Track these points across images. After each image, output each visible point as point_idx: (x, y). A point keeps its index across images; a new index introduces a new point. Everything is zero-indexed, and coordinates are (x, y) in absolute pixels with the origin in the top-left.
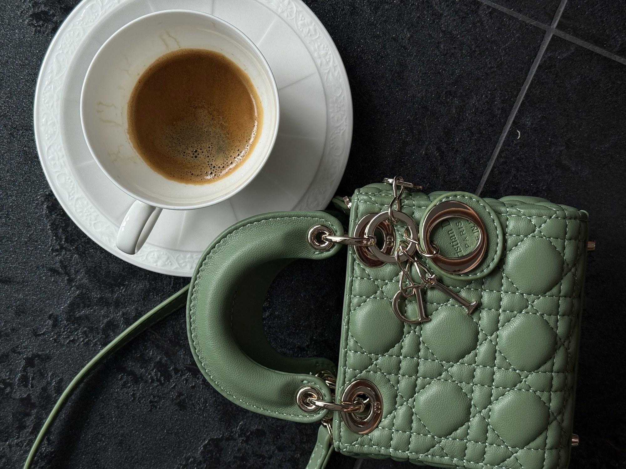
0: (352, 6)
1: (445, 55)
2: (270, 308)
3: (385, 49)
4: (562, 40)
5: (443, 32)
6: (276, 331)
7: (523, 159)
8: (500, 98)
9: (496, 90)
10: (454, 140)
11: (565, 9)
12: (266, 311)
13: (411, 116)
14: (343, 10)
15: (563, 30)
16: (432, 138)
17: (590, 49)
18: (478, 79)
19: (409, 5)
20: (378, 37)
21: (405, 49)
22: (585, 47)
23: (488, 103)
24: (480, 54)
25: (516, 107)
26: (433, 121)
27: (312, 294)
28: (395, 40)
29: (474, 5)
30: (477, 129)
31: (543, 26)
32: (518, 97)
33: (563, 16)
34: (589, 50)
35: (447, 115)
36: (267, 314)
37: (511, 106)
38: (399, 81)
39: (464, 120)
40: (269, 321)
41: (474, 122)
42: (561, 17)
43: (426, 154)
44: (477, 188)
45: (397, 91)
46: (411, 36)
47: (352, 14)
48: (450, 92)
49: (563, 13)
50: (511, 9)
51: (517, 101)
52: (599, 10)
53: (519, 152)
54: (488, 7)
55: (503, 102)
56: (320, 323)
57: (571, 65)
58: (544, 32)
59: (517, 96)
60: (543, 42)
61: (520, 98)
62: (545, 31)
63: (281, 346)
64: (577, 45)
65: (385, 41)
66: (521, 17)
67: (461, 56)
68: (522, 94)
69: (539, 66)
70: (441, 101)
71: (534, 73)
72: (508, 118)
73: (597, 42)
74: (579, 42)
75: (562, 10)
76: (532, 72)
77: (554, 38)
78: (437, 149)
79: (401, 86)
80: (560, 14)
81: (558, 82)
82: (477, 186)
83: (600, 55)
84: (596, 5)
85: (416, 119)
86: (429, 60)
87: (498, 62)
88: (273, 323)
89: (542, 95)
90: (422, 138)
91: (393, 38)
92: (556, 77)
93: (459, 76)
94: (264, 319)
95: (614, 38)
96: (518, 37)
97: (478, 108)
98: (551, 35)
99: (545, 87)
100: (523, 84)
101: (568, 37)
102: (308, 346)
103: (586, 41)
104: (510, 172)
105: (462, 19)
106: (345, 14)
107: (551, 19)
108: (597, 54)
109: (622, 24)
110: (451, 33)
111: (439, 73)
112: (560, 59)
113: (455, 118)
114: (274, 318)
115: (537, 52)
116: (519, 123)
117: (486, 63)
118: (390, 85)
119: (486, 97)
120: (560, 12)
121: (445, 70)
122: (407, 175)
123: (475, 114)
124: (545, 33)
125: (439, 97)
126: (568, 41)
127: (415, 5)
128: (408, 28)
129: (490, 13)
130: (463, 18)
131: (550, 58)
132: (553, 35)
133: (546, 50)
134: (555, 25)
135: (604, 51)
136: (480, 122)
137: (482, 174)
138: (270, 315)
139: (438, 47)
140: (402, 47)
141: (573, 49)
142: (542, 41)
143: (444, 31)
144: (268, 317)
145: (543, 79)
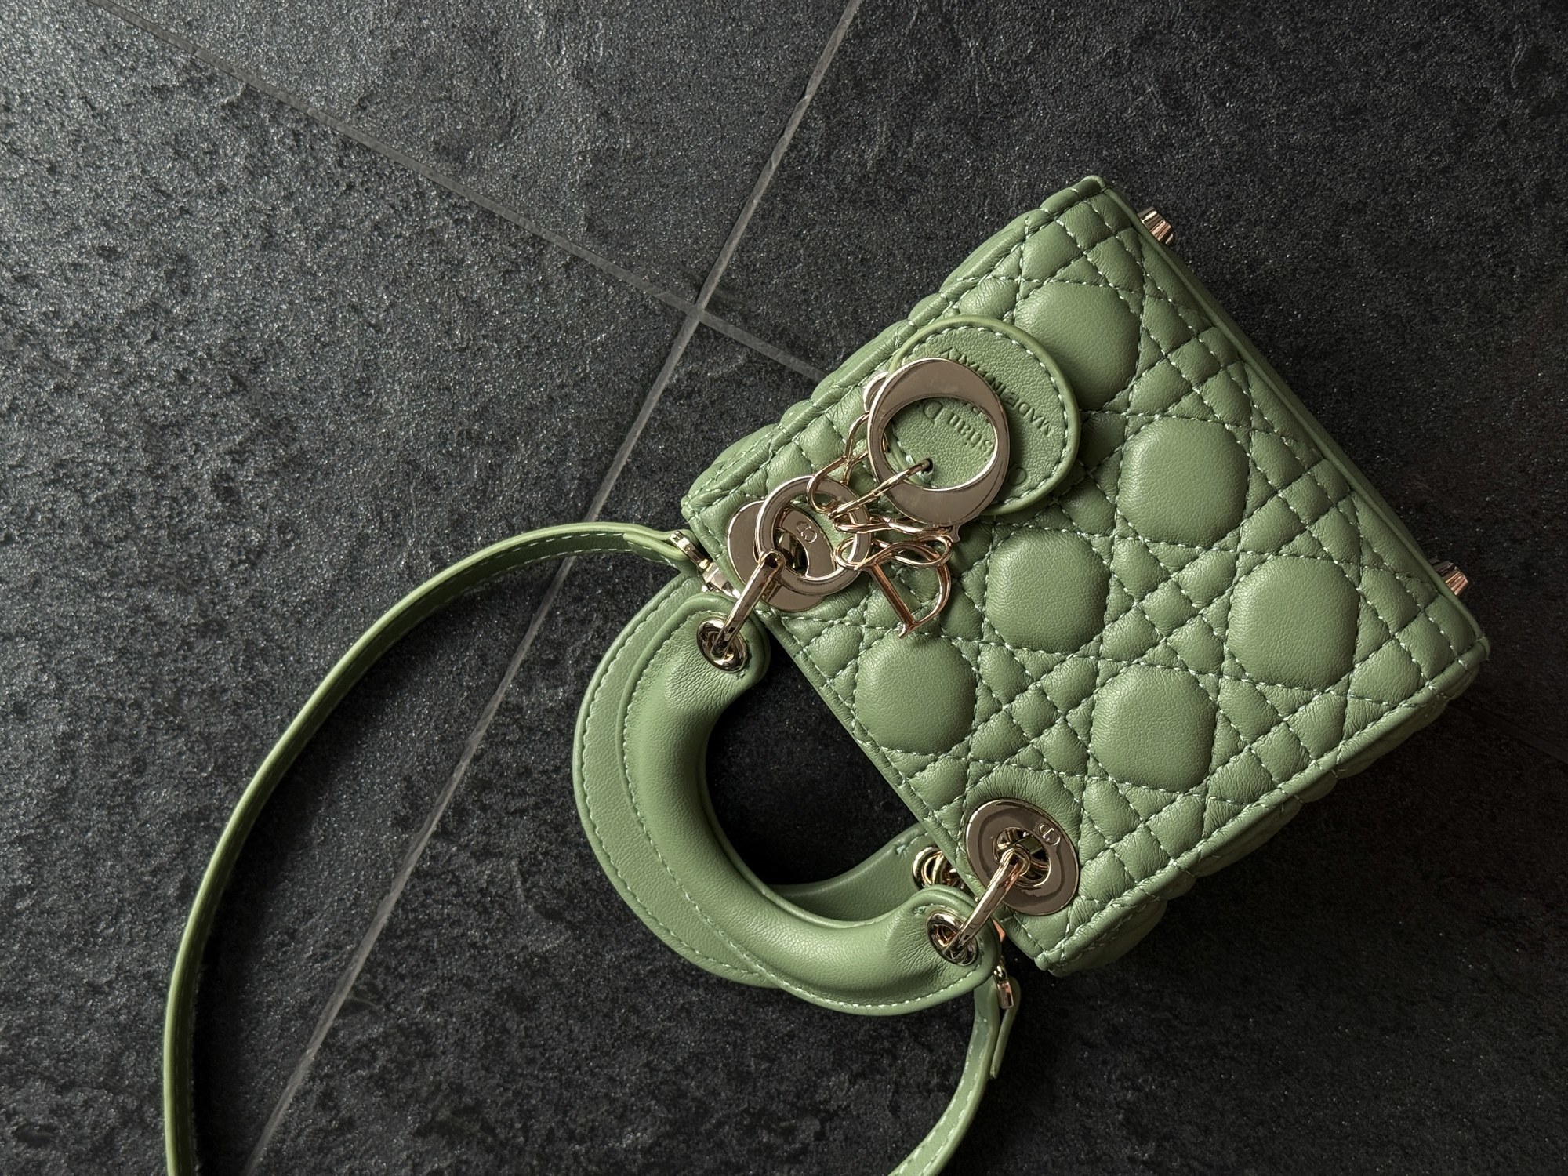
0: (267, 231)
1: (463, 350)
2: (33, 889)
3: (332, 328)
4: (718, 336)
5: (462, 299)
6: (42, 943)
7: (619, 593)
8: (578, 454)
9: (568, 434)
10: (471, 540)
11: (728, 270)
12: (23, 895)
13: (381, 480)
14: (246, 237)
15: (722, 316)
16: (424, 531)
17: (780, 361)
18: (531, 408)
19: (389, 235)
20: (321, 299)
21: (377, 332)
22: (768, 355)
23: (551, 463)
24: (539, 353)
25: (612, 477)
26: (427, 494)
27: (129, 865)
28: (356, 309)
29: (533, 246)
30: (524, 519)
31: (679, 304)
32: (617, 456)
33: (722, 285)
34: (776, 363)
35: (459, 483)
36: (28, 902)
37: (602, 475)
38: (360, 400)
39: (496, 496)
40: (29, 919)
41: (517, 502)
42: (717, 286)
43: (408, 566)
44: (515, 651)
45: (353, 423)
46: (392, 305)
47: (264, 247)
48: (469, 432)
49: (722, 278)
50: (611, 260)
51: (615, 463)
52: (802, 277)
53: (611, 577)
54: (563, 253)
55: (584, 463)
56: (141, 931)
57: (735, 393)
58: (682, 316)
59: (616, 452)
60: (679, 336)
61: (622, 457)
62: (684, 315)
63: (51, 978)
64: (751, 350)
65: (334, 311)
66: (632, 280)
67: (498, 355)
68: (627, 448)
69: (666, 390)
70: (448, 452)
71: (654, 405)
72: (595, 499)
73: (792, 347)
74: (758, 345)
75: (721, 270)
76: (651, 401)
77: (702, 331)
78: (432, 558)
79: (363, 412)
80: (717, 279)
81: (706, 428)
82: (516, 647)
83: (800, 375)
84: (795, 265)
85: (392, 486)
86: (427, 360)
87: (578, 375)
88: (38, 925)
89: (668, 454)
90: (401, 529)
91: (353, 306)
92: (701, 416)
93: (492, 398)
94: (20, 913)
95: (831, 339)
96: (625, 325)
97: (528, 473)
98: (696, 324)
99: (676, 438)
100: (630, 427)
101: (732, 332)
102: (109, 983)
103: (769, 342)
104: (590, 621)
105: (503, 276)
106: (251, 246)
107: (699, 288)
108: (792, 373)
109: (851, 309)
110: (479, 303)
111: (448, 389)
112: (711, 378)
113: (477, 490)
114: (42, 913)
115: (665, 358)
116: (615, 512)
117: (551, 375)
118: (339, 408)
119: (548, 448)
120: (716, 274)
121: (461, 384)
122: (362, 610)
123: (522, 486)
124: (683, 319)
125: (444, 443)
126: (730, 339)
127: (405, 238)
128: (386, 287)
129: (567, 266)
130: (507, 272)
131: (691, 375)
132: (700, 324)
133: (682, 356)
134: (705, 304)
135: (808, 367)
136: (531, 505)
137: (529, 622)
138: (33, 905)
139: (449, 333)
140: (370, 325)
141: (741, 359)
142: (675, 336)
143: (464, 298)
144: (27, 908)
145: (674, 420)
